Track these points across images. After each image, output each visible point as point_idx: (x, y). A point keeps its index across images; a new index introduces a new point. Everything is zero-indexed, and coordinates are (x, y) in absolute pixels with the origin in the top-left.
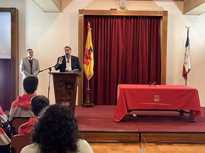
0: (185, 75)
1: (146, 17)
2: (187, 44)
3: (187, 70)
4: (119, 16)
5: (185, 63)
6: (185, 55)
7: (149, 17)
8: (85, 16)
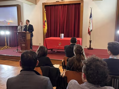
0: (89, 33)
1: (73, 4)
2: (91, 17)
3: (90, 30)
4: (61, 4)
5: (89, 27)
6: (89, 22)
7: (75, 4)
8: (45, 6)
